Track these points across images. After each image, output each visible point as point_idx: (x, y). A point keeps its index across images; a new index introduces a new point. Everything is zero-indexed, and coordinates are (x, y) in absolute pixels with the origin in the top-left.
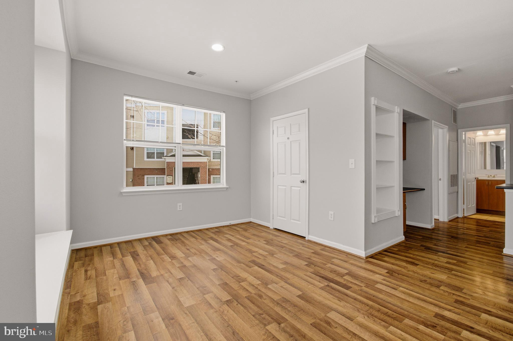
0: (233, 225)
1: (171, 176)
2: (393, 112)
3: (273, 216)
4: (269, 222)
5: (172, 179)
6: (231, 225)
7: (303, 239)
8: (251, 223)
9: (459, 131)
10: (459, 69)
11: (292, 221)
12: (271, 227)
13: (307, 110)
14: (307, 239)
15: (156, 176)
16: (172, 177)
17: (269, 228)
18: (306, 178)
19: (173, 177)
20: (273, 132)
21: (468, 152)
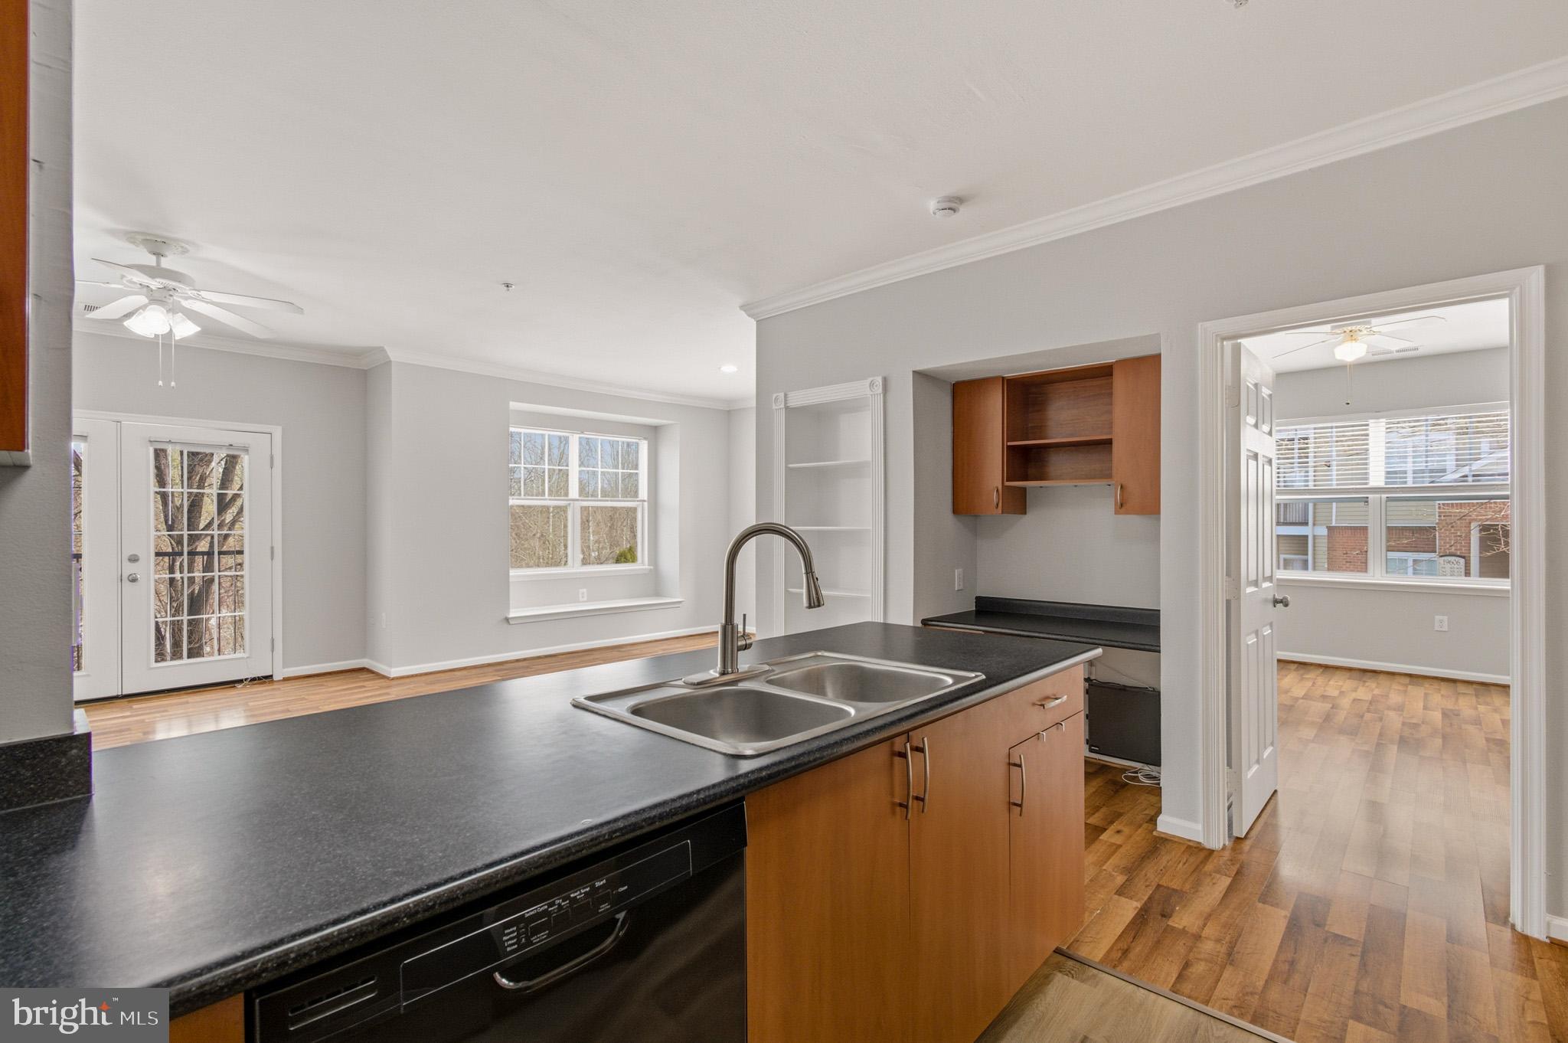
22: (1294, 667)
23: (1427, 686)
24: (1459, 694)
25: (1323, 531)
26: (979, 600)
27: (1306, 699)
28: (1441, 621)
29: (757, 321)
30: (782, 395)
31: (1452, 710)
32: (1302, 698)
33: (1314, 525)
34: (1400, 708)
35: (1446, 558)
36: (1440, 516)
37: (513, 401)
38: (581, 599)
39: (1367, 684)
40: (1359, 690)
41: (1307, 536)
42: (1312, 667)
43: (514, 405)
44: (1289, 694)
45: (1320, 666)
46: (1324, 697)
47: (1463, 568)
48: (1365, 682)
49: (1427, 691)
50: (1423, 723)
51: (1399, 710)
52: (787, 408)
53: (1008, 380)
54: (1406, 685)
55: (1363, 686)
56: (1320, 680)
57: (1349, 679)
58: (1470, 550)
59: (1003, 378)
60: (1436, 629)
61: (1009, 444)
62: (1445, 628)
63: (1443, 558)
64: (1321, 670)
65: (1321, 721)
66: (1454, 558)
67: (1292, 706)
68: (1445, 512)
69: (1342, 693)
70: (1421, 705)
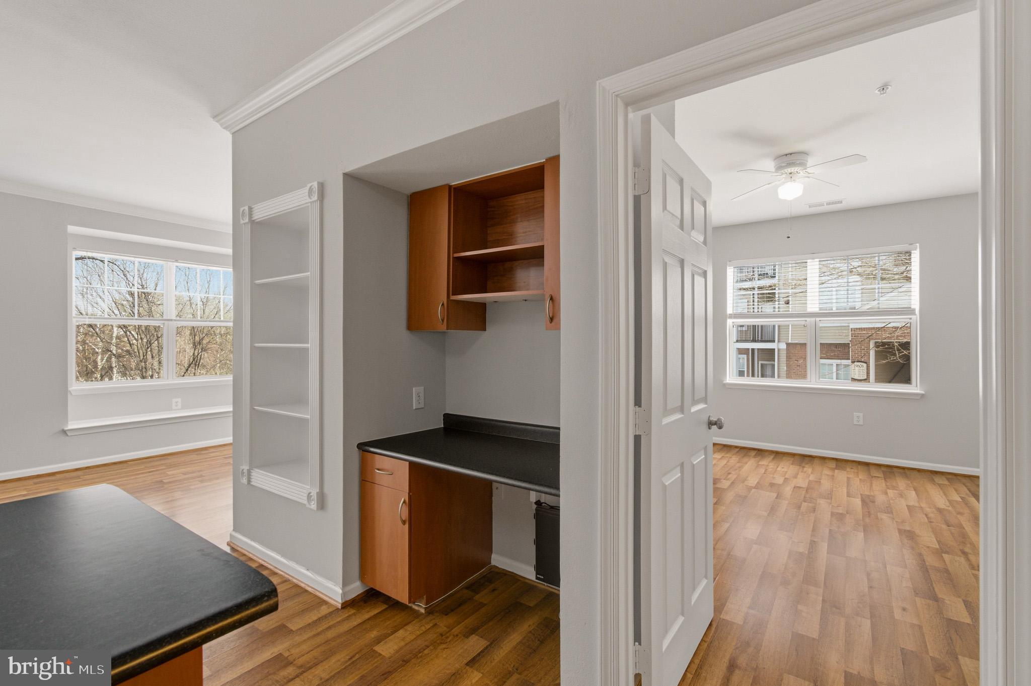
5: (865, 371)
15: (835, 362)
22: (753, 453)
23: (848, 470)
24: (872, 477)
25: (783, 346)
26: (447, 417)
27: (757, 489)
28: (858, 417)
29: (233, 134)
30: (246, 208)
31: (868, 496)
32: (755, 488)
33: (779, 342)
34: (829, 496)
36: (852, 336)
37: (70, 225)
38: (174, 407)
39: (805, 469)
40: (799, 476)
41: (774, 349)
42: (767, 454)
43: (72, 229)
44: (746, 483)
45: (772, 452)
46: (772, 485)
47: (866, 369)
48: (804, 467)
49: (848, 476)
50: (847, 513)
51: (828, 498)
52: (252, 222)
53: (455, 189)
54: (833, 469)
55: (802, 472)
56: (772, 466)
57: (792, 464)
58: (869, 358)
59: (450, 187)
60: (855, 423)
61: (456, 255)
62: (861, 423)
64: (772, 457)
65: (766, 514)
67: (746, 497)
68: (855, 334)
69: (786, 480)
70: (845, 490)
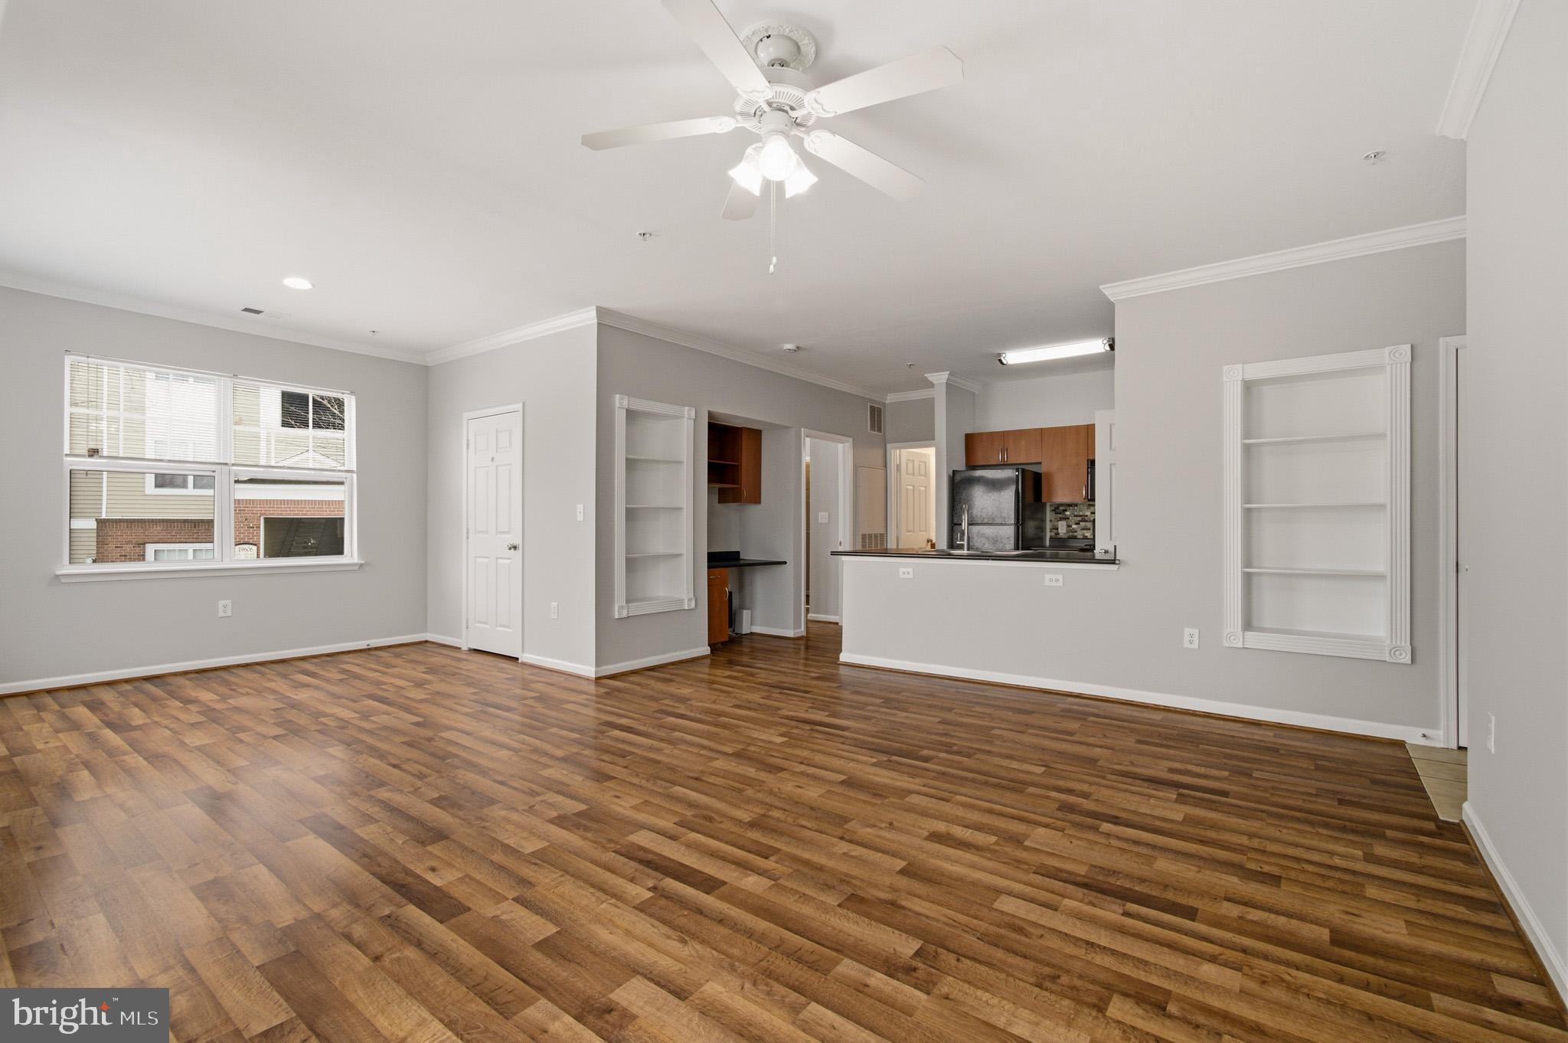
0: (376, 649)
1: (251, 546)
2: (679, 417)
3: (467, 622)
4: (460, 637)
6: (369, 649)
7: (514, 663)
8: (428, 645)
9: (888, 446)
10: (798, 348)
11: (499, 628)
12: (465, 648)
13: (520, 405)
14: (520, 661)
16: (254, 548)
17: (460, 648)
18: (518, 542)
19: (258, 550)
20: (468, 445)
21: (907, 489)
35: (240, 546)
63: (238, 546)
66: (248, 546)
